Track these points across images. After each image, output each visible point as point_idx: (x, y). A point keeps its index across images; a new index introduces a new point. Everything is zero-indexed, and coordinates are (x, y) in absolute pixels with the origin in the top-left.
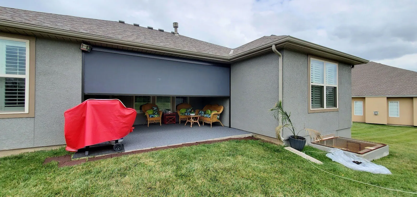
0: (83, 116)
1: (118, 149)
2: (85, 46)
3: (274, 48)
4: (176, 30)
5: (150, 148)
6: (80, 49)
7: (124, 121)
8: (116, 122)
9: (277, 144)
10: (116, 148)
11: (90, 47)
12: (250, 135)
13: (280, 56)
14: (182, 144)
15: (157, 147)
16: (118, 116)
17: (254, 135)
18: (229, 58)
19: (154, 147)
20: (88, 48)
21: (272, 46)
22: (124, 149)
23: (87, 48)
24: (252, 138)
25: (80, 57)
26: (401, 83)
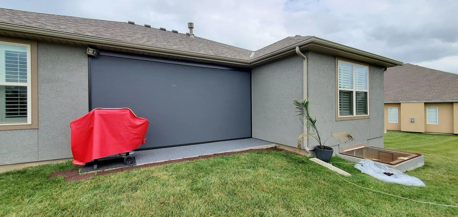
0: (90, 127)
1: (130, 162)
2: (91, 51)
3: (297, 50)
4: (191, 32)
5: (164, 161)
6: (86, 53)
7: (135, 132)
8: (126, 132)
9: (301, 155)
10: (127, 161)
11: (96, 51)
12: (273, 145)
13: (304, 58)
14: (198, 156)
15: (171, 160)
16: (128, 126)
17: (277, 146)
18: (249, 62)
19: (168, 160)
20: (95, 53)
21: (295, 48)
22: (135, 162)
23: (93, 53)
24: (275, 148)
25: (86, 62)
26: (440, 86)
